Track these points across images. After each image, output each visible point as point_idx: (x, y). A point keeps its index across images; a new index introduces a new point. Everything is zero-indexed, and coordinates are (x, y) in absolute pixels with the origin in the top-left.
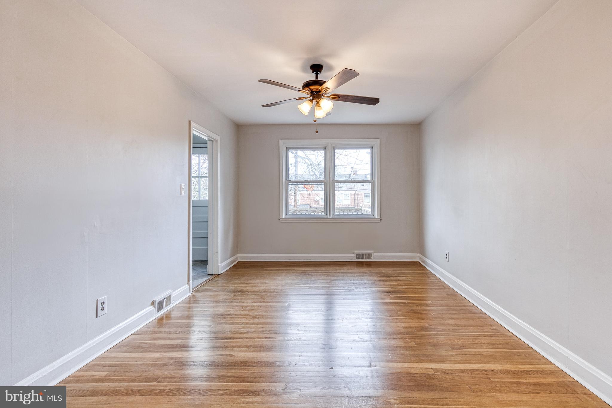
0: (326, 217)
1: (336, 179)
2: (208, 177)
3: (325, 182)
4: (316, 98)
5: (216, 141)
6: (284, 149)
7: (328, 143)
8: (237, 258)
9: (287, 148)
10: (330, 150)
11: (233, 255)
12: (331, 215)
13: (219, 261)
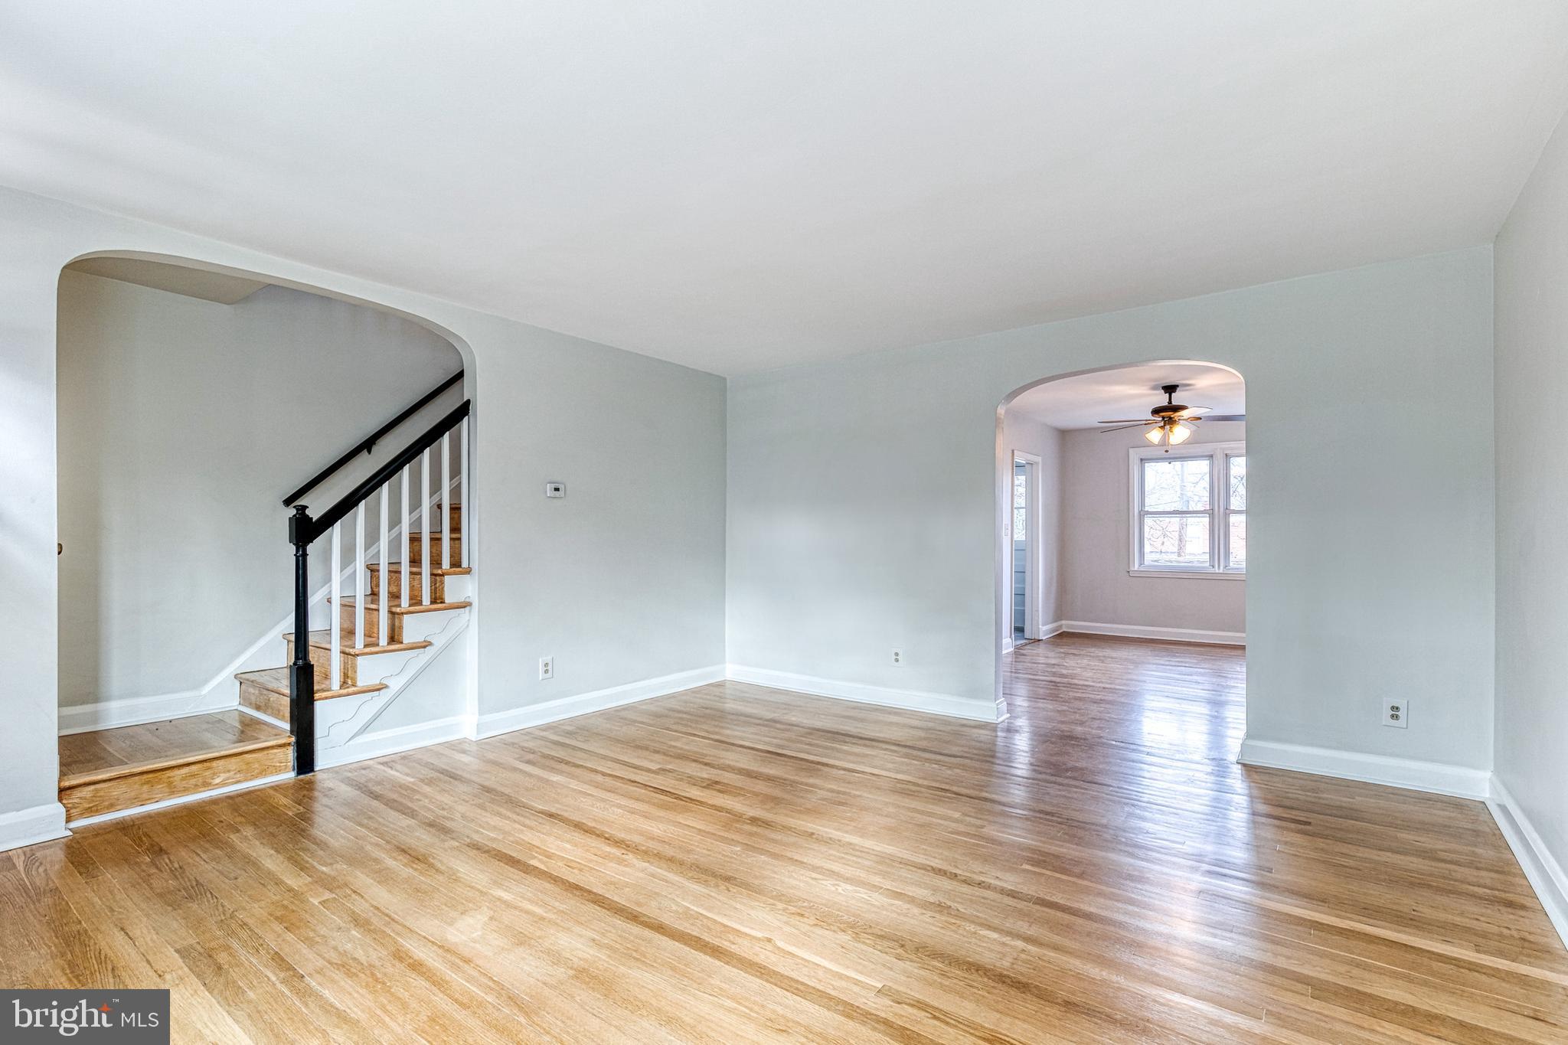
0: (1212, 570)
1: (1232, 507)
2: (1025, 508)
3: (1211, 513)
4: (1169, 424)
5: (1037, 463)
6: (1138, 462)
7: (1217, 449)
8: (1061, 626)
9: (1142, 460)
10: (1219, 460)
11: (1056, 621)
12: (1222, 568)
13: (1040, 623)
